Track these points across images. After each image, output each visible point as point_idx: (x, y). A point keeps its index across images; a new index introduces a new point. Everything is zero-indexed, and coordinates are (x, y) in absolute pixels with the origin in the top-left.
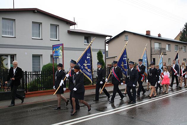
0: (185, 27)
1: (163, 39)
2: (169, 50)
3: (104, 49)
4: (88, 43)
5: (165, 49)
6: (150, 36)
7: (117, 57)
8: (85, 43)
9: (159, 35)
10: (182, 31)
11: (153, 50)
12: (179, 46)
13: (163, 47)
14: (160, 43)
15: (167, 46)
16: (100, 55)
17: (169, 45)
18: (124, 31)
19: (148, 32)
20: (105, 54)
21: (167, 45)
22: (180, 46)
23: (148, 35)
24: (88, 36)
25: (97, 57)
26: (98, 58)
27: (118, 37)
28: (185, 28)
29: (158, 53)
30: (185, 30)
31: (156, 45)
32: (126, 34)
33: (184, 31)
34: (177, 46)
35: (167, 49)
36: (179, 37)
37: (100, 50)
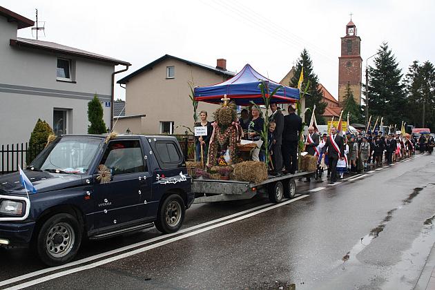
0: (301, 59)
3: (110, 95)
4: (67, 76)
6: (225, 72)
7: (145, 116)
8: (59, 75)
10: (295, 66)
16: (95, 109)
18: (166, 55)
19: (221, 63)
20: (109, 108)
23: (222, 69)
24: (68, 60)
25: (89, 112)
26: (89, 116)
27: (152, 69)
28: (301, 61)
30: (302, 65)
32: (170, 64)
33: (300, 66)
36: (289, 80)
37: (96, 95)
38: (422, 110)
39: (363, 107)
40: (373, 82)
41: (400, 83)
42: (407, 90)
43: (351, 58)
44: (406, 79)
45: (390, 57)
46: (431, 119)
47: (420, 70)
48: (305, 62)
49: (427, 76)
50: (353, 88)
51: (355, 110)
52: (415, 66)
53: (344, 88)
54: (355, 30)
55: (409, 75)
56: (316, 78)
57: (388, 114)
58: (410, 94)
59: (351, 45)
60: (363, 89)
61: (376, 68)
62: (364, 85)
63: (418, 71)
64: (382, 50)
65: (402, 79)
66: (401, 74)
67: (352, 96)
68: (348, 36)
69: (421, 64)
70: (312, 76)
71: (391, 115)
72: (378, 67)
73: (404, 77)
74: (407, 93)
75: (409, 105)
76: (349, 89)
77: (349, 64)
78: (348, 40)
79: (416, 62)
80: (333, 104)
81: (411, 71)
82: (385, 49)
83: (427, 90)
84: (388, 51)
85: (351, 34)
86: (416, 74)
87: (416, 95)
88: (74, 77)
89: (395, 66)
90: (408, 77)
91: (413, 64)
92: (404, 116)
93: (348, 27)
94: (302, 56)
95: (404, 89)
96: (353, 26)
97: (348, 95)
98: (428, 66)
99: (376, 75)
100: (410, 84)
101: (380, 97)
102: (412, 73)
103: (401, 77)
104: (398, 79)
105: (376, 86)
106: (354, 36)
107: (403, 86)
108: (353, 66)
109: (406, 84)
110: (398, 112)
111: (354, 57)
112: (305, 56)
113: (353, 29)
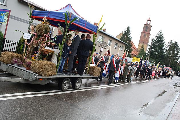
0: (127, 29)
1: (106, 33)
3: (52, 28)
5: (106, 43)
13: (105, 41)
14: (103, 37)
17: (110, 41)
19: (96, 24)
22: (120, 44)
29: (100, 46)
30: (126, 32)
33: (125, 32)
34: (117, 43)
35: (108, 44)
36: (120, 37)
38: (170, 60)
39: (147, 54)
40: (153, 45)
41: (164, 48)
42: (166, 51)
43: (146, 33)
45: (162, 36)
46: (173, 65)
47: (173, 44)
48: (128, 31)
49: (175, 47)
50: (144, 45)
52: (171, 42)
53: (141, 45)
55: (168, 45)
56: (131, 38)
58: (167, 53)
59: (147, 28)
60: (148, 47)
61: (156, 40)
62: (149, 45)
64: (160, 33)
65: (165, 46)
66: (165, 44)
67: (144, 48)
68: (147, 24)
69: (174, 42)
70: (129, 37)
71: (157, 59)
72: (156, 39)
74: (166, 52)
75: (165, 57)
76: (143, 46)
77: (145, 35)
78: (147, 26)
80: (135, 50)
81: (169, 44)
82: (161, 33)
83: (173, 53)
85: (148, 24)
86: (171, 46)
87: (169, 54)
89: (163, 40)
92: (162, 61)
95: (164, 50)
97: (142, 48)
98: (176, 44)
99: (155, 42)
100: (167, 49)
101: (155, 51)
102: (169, 45)
104: (163, 46)
105: (154, 47)
106: (149, 25)
107: (165, 49)
108: (146, 36)
109: (166, 48)
110: (161, 59)
111: (148, 33)
112: (128, 29)
113: (149, 21)
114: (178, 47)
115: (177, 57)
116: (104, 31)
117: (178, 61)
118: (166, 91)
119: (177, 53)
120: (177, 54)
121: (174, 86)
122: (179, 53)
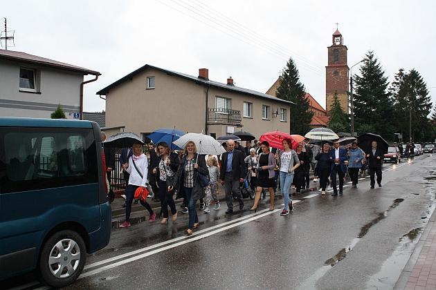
0: (287, 68)
1: (237, 89)
2: (249, 115)
4: (33, 87)
5: (239, 113)
6: (205, 82)
7: (124, 128)
9: (230, 81)
11: (211, 115)
12: (271, 107)
13: (235, 107)
14: (228, 99)
15: (245, 106)
17: (249, 104)
19: (204, 73)
21: (245, 104)
22: (274, 108)
23: (204, 78)
24: (32, 70)
27: (131, 80)
28: (287, 71)
29: (222, 122)
30: (288, 74)
31: (220, 104)
32: (150, 74)
33: (286, 75)
34: (267, 107)
35: (245, 114)
36: (275, 90)
37: (59, 106)
38: (409, 118)
39: (350, 116)
40: (360, 91)
41: (387, 91)
42: (394, 98)
43: (337, 67)
44: (392, 87)
45: (375, 65)
46: (418, 127)
47: (406, 78)
48: (292, 71)
49: (413, 83)
50: (340, 97)
51: (342, 119)
52: (401, 74)
53: (331, 97)
54: (341, 40)
55: (395, 83)
56: (302, 87)
57: (375, 122)
58: (397, 102)
59: (337, 54)
61: (362, 77)
63: (404, 79)
65: (388, 87)
66: (387, 82)
67: (339, 104)
68: (334, 45)
69: (407, 72)
70: (299, 85)
71: (378, 124)
72: (364, 75)
73: (390, 85)
74: (394, 101)
75: (396, 113)
76: (336, 98)
77: (336, 73)
78: (335, 50)
79: (401, 70)
80: (320, 113)
81: (397, 79)
82: (371, 58)
83: (413, 98)
84: (373, 60)
85: (338, 43)
86: (402, 83)
87: (403, 103)
88: (39, 87)
89: (382, 75)
90: (394, 85)
91: (399, 72)
92: (391, 124)
93: (335, 36)
94: (288, 65)
95: (390, 97)
96: (340, 36)
97: (336, 104)
98: (414, 75)
99: (362, 84)
100: (396, 92)
101: (367, 106)
102: (398, 81)
103: (387, 85)
104: (385, 87)
105: (362, 94)
106: (341, 46)
107: (390, 94)
108: (340, 74)
109: (393, 91)
110: (385, 120)
111: (340, 66)
112: (291, 65)
113: (339, 38)
114: (421, 81)
115: (424, 106)
116: (229, 84)
117: (428, 117)
118: (402, 200)
119: (421, 96)
120: (422, 100)
121: (426, 181)
122: (427, 96)
